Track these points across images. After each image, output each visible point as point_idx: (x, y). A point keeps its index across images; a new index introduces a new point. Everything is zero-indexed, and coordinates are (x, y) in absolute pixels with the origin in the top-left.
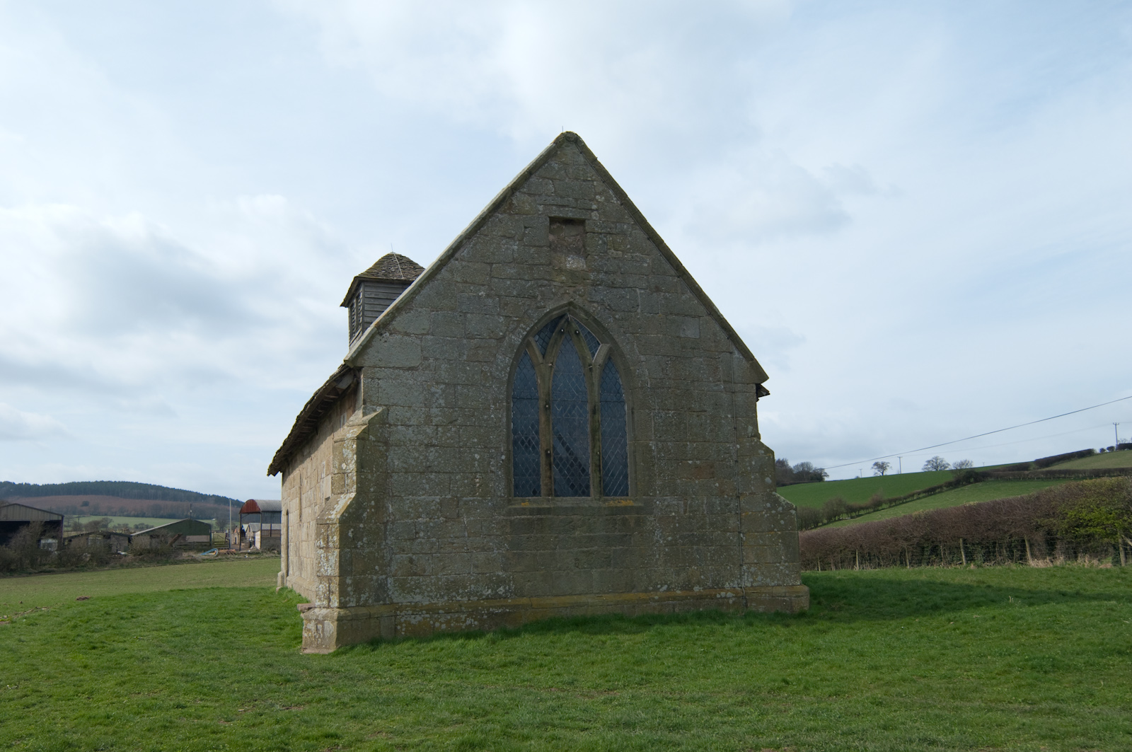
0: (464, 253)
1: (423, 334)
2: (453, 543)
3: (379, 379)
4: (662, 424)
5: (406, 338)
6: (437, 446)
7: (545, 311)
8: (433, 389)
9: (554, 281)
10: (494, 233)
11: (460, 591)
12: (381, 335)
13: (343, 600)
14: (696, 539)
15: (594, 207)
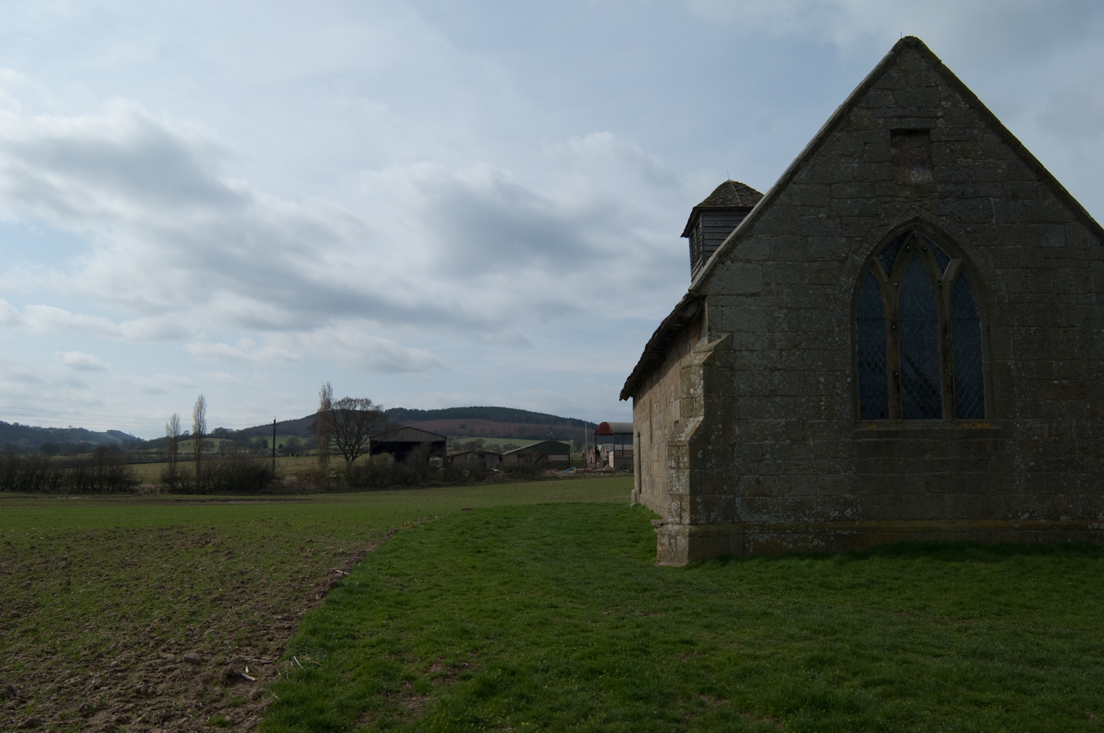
0: (802, 175)
1: (764, 260)
2: (800, 465)
3: (723, 307)
4: (1022, 342)
5: (748, 265)
6: (782, 370)
7: (890, 229)
8: (776, 314)
9: (897, 197)
10: (832, 152)
11: (807, 512)
12: (723, 263)
13: (694, 517)
14: (1063, 465)
15: (940, 114)
